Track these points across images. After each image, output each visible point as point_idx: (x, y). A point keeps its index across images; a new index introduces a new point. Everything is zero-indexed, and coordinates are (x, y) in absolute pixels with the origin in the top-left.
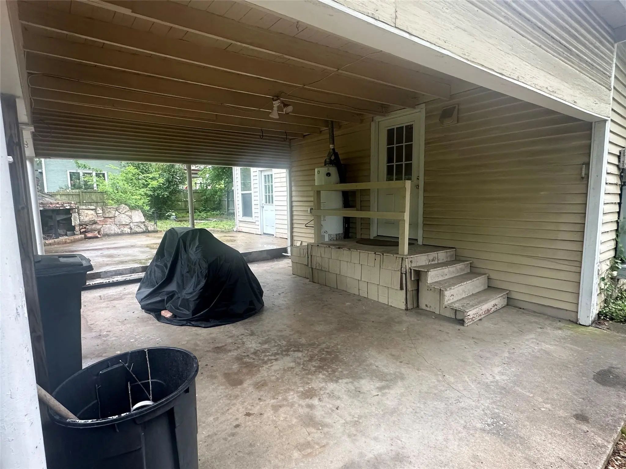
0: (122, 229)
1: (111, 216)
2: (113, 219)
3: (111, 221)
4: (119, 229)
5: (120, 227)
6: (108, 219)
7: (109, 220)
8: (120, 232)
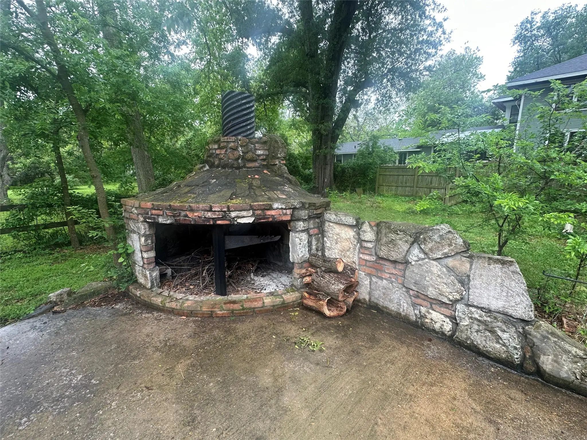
0: (423, 310)
1: (394, 256)
2: (401, 267)
3: (394, 271)
4: (414, 305)
5: (419, 301)
6: (386, 263)
7: (389, 268)
8: (413, 318)
